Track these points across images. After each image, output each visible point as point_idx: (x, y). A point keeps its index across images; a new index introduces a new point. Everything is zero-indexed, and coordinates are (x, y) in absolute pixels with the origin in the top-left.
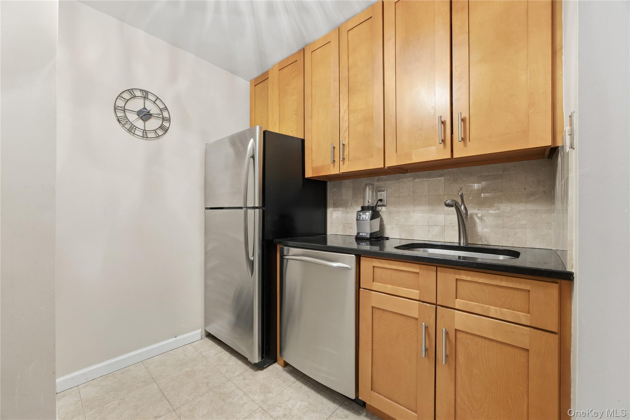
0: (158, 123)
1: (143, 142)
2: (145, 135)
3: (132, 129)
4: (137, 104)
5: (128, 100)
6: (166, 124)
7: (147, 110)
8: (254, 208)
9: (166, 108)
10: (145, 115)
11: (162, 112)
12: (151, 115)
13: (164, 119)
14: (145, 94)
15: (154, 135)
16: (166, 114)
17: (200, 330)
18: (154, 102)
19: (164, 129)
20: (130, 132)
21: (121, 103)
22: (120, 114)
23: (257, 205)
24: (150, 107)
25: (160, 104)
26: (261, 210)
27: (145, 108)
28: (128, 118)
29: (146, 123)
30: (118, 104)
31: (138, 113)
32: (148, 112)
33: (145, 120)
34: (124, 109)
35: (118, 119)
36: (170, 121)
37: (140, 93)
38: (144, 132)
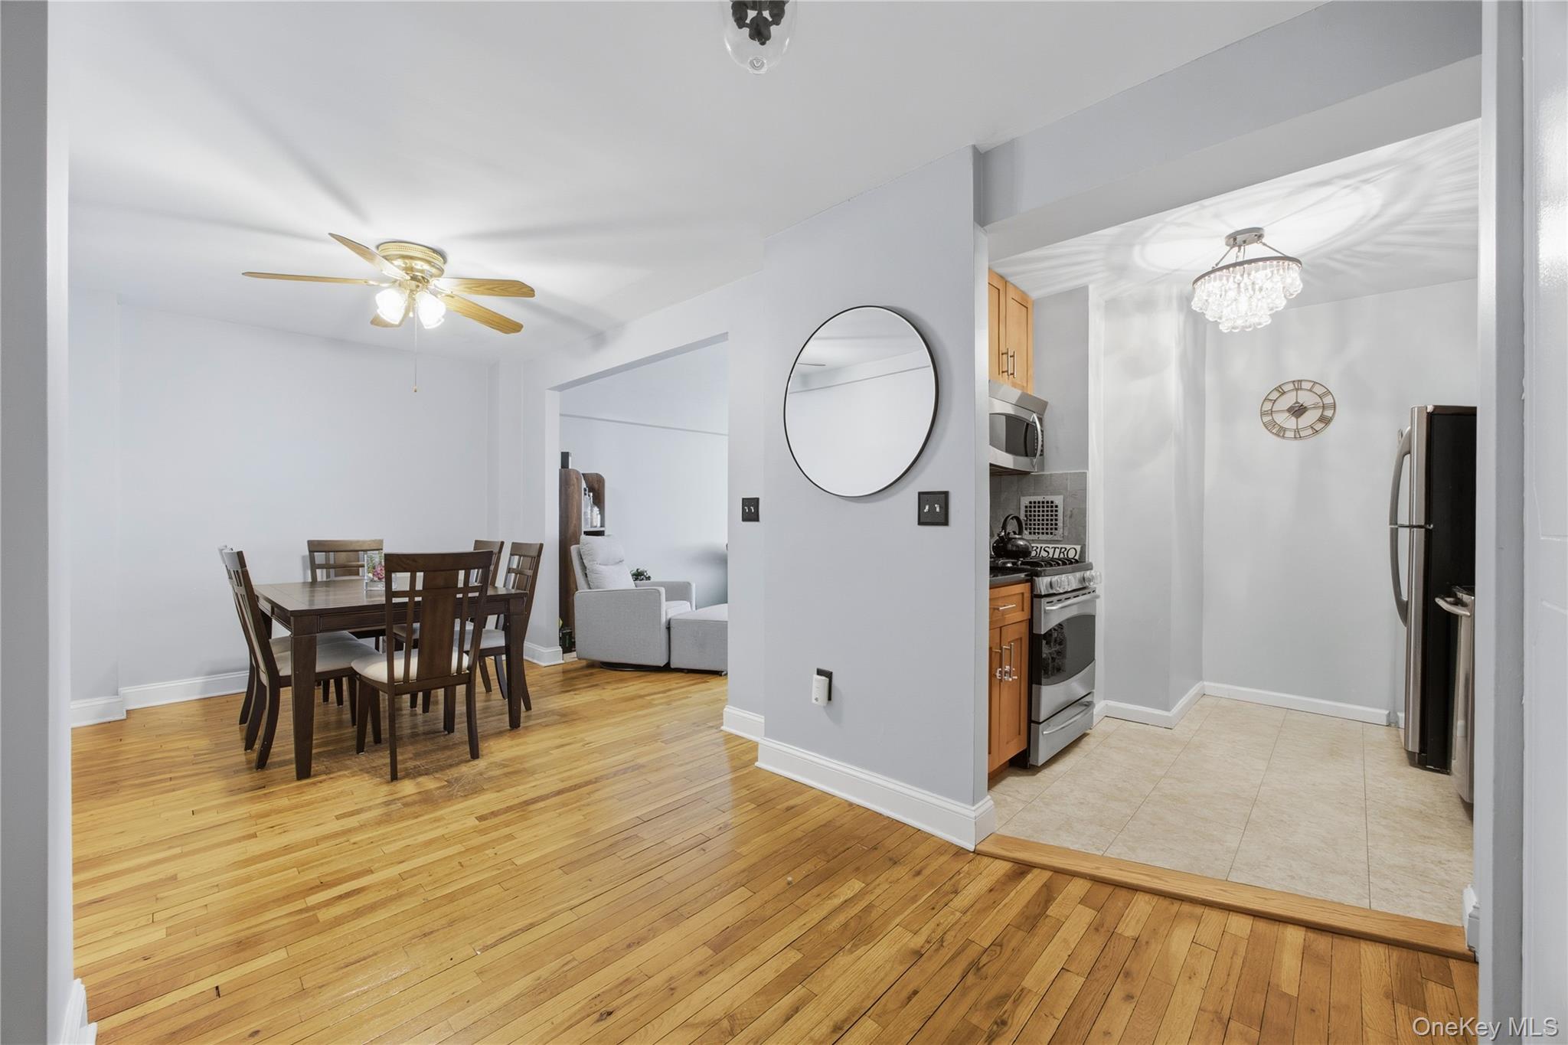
0: (1316, 414)
1: (1296, 443)
2: (1298, 435)
3: (1281, 432)
4: (1288, 401)
5: (1275, 401)
6: (1329, 413)
7: (1299, 403)
8: (1411, 527)
9: (1329, 392)
10: (1298, 411)
11: (1321, 399)
12: (1305, 407)
13: (1324, 407)
14: (1298, 385)
15: (1310, 431)
16: (1328, 400)
17: (1387, 712)
18: (1310, 390)
19: (1325, 420)
20: (1278, 436)
21: (1268, 406)
22: (1267, 419)
23: (1416, 522)
24: (1306, 398)
25: (1319, 390)
26: (1423, 530)
27: (1297, 402)
28: (1276, 420)
29: (1299, 419)
30: (1264, 409)
31: (1289, 410)
32: (1302, 405)
33: (1298, 417)
34: (1271, 412)
35: (1265, 425)
36: (1334, 406)
37: (1291, 386)
38: (1297, 431)
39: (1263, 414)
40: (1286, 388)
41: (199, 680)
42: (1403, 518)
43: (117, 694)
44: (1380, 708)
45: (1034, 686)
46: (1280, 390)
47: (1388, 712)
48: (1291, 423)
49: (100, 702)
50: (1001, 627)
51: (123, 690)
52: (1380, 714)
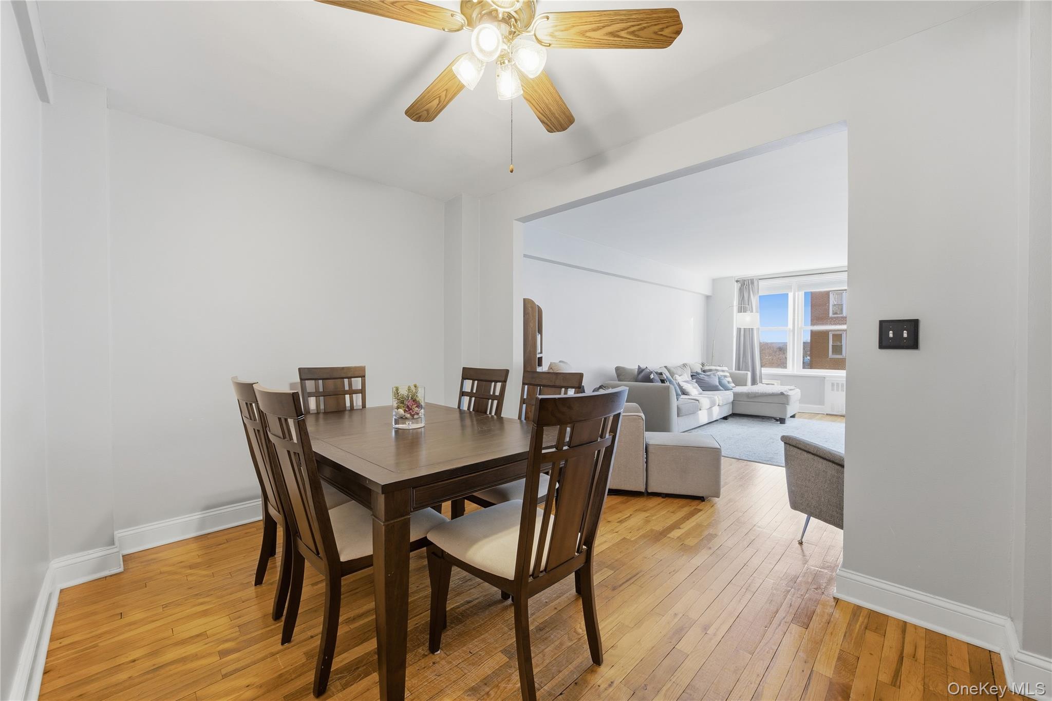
41: (197, 516)
43: (112, 543)
49: (96, 553)
51: (118, 534)
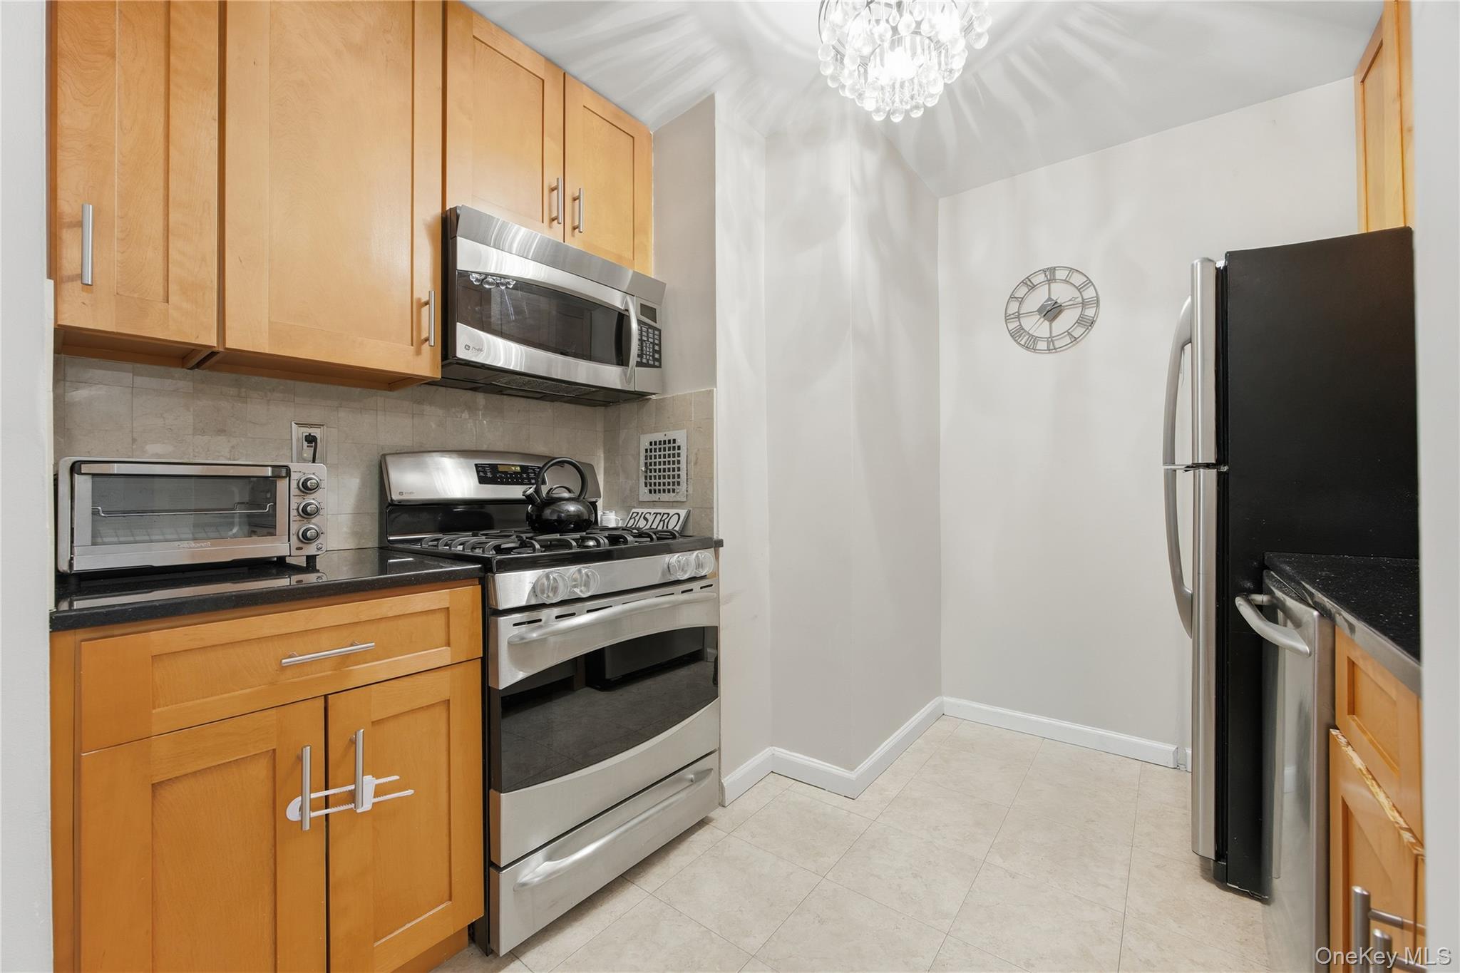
0: (1075, 314)
1: (1052, 358)
2: (1052, 347)
3: (1031, 344)
4: (1038, 298)
5: (1023, 299)
6: (1090, 312)
7: (1052, 300)
8: (1195, 466)
9: (1089, 282)
10: (1051, 311)
11: (1081, 293)
12: (1061, 306)
13: (1084, 304)
14: (1050, 274)
15: (1068, 340)
16: (1089, 294)
17: (1173, 748)
18: (1066, 281)
19: (1087, 323)
20: (1027, 348)
21: (1014, 307)
22: (1012, 326)
23: (1202, 460)
24: (1061, 293)
25: (1078, 280)
26: (1214, 471)
27: (1050, 299)
28: (1024, 327)
29: (1054, 324)
30: (1010, 312)
31: (1039, 311)
32: (1056, 302)
33: (1052, 320)
34: (1019, 316)
35: (1011, 334)
36: (1098, 302)
37: (1041, 278)
38: (1051, 340)
39: (1007, 318)
40: (1035, 281)
42: (1184, 456)
44: (1165, 741)
45: (492, 791)
46: (1029, 283)
47: (1176, 747)
48: (1040, 328)
50: (326, 696)
52: (1163, 750)
